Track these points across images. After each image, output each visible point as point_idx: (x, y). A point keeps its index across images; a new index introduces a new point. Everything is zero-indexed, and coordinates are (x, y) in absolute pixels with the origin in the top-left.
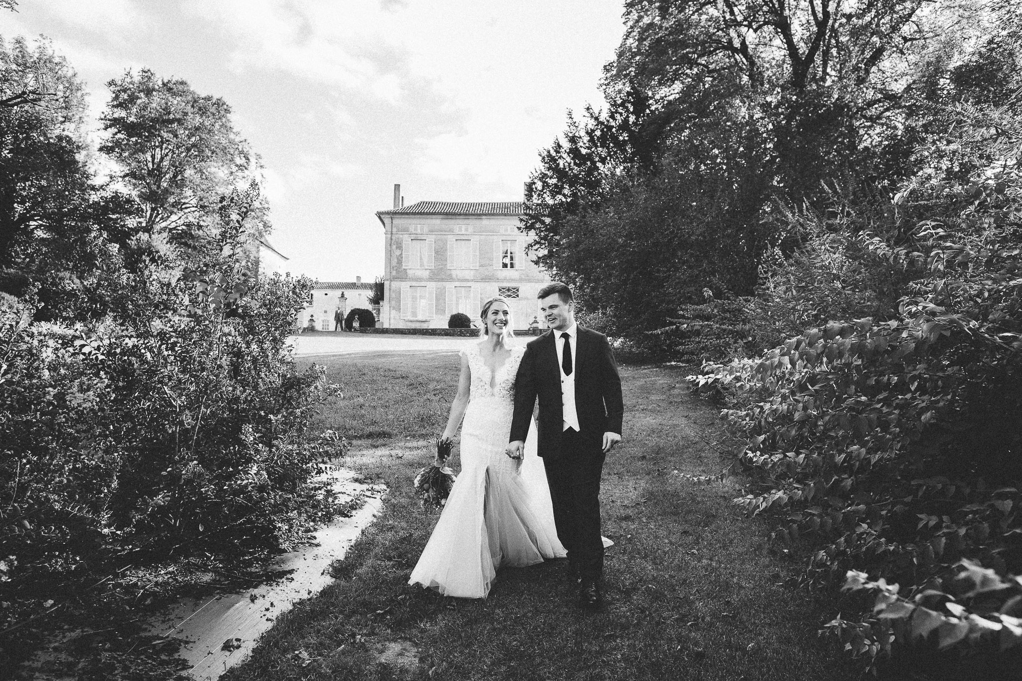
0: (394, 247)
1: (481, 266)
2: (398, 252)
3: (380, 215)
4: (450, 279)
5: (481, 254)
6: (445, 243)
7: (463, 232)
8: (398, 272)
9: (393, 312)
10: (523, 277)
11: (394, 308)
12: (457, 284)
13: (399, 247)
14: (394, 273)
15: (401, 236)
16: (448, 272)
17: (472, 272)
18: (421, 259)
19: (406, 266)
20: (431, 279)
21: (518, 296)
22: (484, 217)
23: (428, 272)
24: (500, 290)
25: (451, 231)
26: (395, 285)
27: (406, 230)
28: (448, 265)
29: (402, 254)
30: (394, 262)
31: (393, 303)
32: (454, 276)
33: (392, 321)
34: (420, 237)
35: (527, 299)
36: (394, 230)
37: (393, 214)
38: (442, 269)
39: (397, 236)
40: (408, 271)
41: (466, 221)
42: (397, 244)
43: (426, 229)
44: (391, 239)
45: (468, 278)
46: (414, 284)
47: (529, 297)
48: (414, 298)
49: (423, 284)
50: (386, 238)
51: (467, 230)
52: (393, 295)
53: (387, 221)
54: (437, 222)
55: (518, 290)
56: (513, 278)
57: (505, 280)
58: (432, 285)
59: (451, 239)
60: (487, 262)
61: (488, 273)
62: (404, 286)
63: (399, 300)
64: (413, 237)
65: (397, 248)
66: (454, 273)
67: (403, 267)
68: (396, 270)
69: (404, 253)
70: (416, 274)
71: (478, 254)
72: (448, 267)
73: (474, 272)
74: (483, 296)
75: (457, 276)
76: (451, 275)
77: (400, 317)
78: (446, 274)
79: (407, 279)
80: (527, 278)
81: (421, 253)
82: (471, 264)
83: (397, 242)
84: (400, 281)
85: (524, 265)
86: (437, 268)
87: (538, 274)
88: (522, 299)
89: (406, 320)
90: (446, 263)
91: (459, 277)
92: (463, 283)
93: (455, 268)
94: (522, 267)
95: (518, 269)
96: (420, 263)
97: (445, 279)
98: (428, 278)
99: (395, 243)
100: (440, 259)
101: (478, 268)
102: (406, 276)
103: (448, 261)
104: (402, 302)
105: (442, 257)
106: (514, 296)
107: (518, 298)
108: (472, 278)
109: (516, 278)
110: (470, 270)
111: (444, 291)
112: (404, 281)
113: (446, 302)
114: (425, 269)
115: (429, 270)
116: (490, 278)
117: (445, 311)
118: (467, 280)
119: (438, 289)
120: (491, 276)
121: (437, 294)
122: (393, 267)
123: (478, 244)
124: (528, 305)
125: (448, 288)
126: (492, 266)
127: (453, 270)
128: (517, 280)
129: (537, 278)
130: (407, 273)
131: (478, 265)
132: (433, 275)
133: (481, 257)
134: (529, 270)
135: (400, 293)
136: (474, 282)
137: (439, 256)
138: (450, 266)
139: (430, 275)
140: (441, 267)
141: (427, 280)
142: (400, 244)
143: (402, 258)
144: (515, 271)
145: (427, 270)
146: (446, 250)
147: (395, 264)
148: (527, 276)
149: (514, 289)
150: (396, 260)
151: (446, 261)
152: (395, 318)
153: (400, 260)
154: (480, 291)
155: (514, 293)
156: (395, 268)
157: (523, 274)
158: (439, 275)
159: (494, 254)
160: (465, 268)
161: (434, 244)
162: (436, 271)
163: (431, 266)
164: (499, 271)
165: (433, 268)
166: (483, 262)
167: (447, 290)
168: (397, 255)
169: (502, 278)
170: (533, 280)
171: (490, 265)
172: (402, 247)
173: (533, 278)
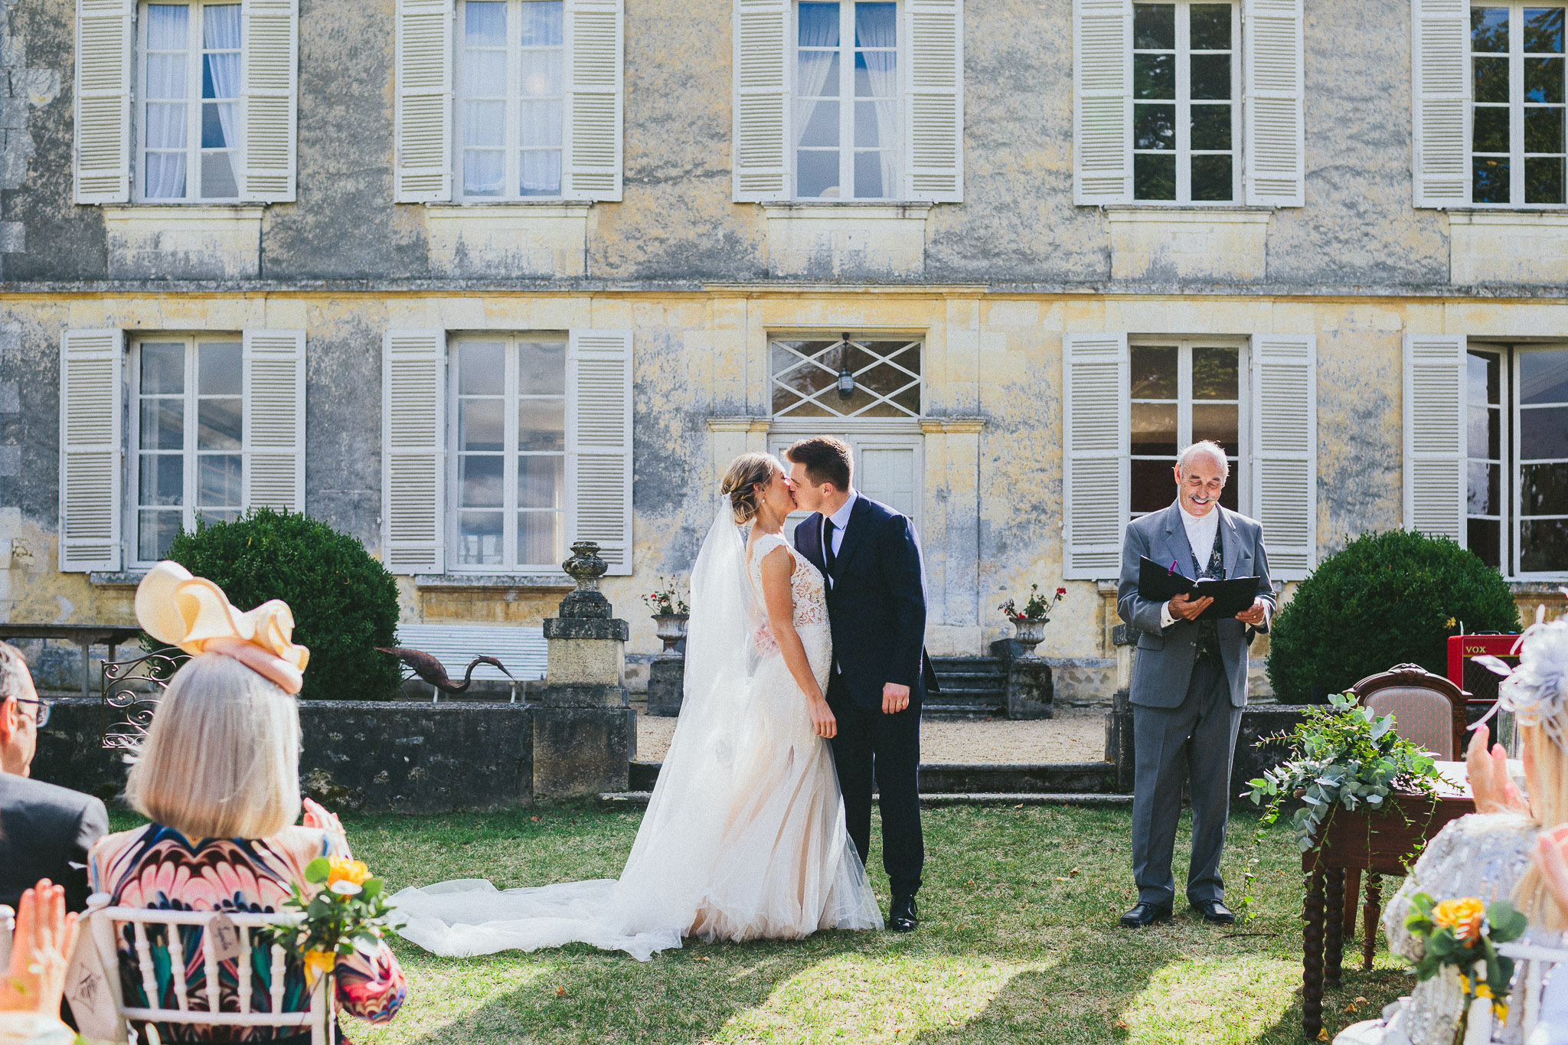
1: (641, 178)
2: (40, 88)
4: (413, 274)
5: (634, 88)
6: (378, 25)
8: (38, 228)
9: (9, 523)
10: (950, 255)
12: (469, 312)
13: (51, 49)
14: (13, 236)
16: (402, 228)
17: (579, 227)
19: (89, 185)
20: (272, 280)
21: (912, 400)
23: (251, 226)
26: (22, 321)
28: (399, 171)
29: (65, 98)
32: (441, 257)
35: (978, 418)
38: (352, 199)
40: (115, 224)
42: (36, 28)
45: (544, 264)
46: (151, 313)
47: (996, 405)
49: (218, 313)
55: (912, 360)
56: (876, 263)
57: (820, 278)
58: (285, 327)
60: (691, 153)
61: (691, 234)
62: (81, 329)
63: (40, 430)
65: (34, 53)
67: (79, 197)
68: (28, 217)
69: (79, 92)
70: (166, 246)
71: (618, 87)
72: (398, 183)
73: (593, 224)
74: (658, 402)
75: (461, 252)
76: (417, 250)
77: (54, 557)
78: (382, 238)
79: (104, 278)
80: (984, 264)
81: (208, 91)
82: (569, 167)
83: (33, 13)
84: (53, 292)
85: (958, 170)
86: (316, 196)
87: (1064, 235)
88: (944, 418)
89: (94, 579)
90: (382, 160)
91: (477, 261)
92: (510, 303)
93: (444, 195)
94: (946, 183)
95: (911, 196)
96: (206, 161)
97: (380, 277)
98: (253, 268)
99: (22, 20)
100: (339, 127)
101: (615, 195)
102: (95, 253)
103: (398, 142)
104: (65, 447)
105: (354, 117)
106: (886, 399)
107: (915, 418)
108: (575, 268)
109: (899, 269)
110: (561, 212)
111: (366, 370)
112: (84, 295)
113: (388, 449)
114: (234, 207)
115: (259, 214)
116: (708, 265)
117: (377, 512)
118: (535, 285)
119: (328, 349)
120: (711, 254)
121: (321, 388)
122: (8, 194)
123: (620, 18)
124: (987, 467)
125: (399, 345)
126: (724, 179)
127: (435, 212)
128: (905, 282)
129: (1057, 264)
130: (103, 233)
131: (617, 169)
132: (290, 246)
133: (645, 112)
134: (1000, 208)
135: (55, 383)
136: (583, 302)
137: (339, 110)
138: (412, 183)
139: (273, 248)
140: (350, 186)
141: (246, 285)
142: (57, 23)
143: (69, 125)
144: (891, 213)
145: (247, 213)
146: (384, 65)
147: (22, 171)
148: (986, 254)
149: (884, 348)
150: (27, 139)
151: (383, 142)
152: (26, 560)
153: (55, 143)
154: (628, 367)
155: (885, 379)
156: (19, 203)
157: (951, 237)
158: (331, 249)
159: (738, 89)
160: (524, 192)
161: (295, 19)
162: (310, 219)
163: (279, 183)
164: (773, 212)
165: (290, 196)
166: (654, 147)
167: (388, 356)
168: (32, 107)
169: (797, 264)
170: (1028, 279)
171: (710, 174)
172: (68, 49)
173: (1027, 269)
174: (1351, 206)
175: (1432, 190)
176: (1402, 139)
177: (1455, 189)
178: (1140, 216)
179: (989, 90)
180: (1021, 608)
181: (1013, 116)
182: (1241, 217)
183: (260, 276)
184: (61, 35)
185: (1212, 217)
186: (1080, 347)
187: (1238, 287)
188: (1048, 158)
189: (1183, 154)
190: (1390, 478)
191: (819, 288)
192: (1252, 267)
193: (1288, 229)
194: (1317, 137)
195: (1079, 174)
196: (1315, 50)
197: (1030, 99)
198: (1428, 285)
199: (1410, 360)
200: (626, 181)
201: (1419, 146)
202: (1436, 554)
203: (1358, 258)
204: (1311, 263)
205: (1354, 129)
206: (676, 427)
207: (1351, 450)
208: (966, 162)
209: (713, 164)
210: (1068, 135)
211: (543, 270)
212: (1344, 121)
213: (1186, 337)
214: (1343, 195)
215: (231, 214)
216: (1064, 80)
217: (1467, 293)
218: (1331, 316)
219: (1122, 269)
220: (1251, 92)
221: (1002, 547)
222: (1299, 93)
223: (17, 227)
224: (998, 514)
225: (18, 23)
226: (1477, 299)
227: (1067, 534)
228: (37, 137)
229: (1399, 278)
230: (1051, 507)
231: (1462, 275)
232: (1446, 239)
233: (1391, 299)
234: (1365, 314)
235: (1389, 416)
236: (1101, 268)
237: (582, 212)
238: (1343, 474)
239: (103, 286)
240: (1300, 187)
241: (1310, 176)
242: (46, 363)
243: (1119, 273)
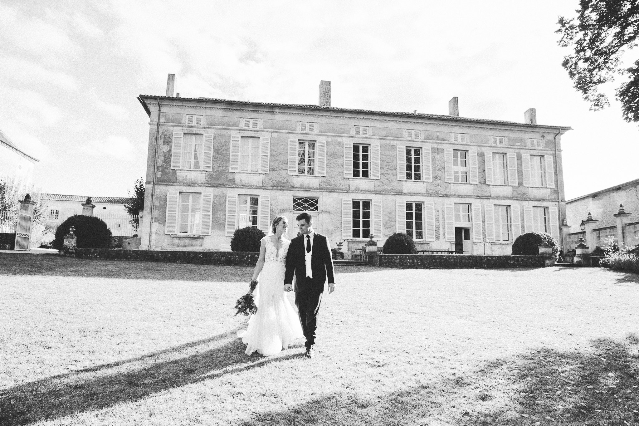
0: (161, 141)
1: (272, 170)
2: (165, 148)
3: (144, 100)
4: (232, 184)
5: (271, 155)
6: (228, 141)
7: (251, 127)
8: (164, 173)
9: (156, 225)
10: (322, 184)
11: (157, 220)
12: (242, 191)
13: (168, 142)
14: (159, 174)
15: (171, 128)
16: (230, 176)
17: (261, 178)
18: (196, 158)
19: (174, 166)
20: (207, 184)
21: (317, 208)
22: (277, 110)
23: (204, 175)
24: (295, 201)
25: (236, 125)
26: (160, 189)
27: (176, 121)
28: (231, 167)
29: (170, 150)
30: (160, 162)
31: (156, 213)
32: (237, 181)
33: (153, 237)
34: (195, 131)
35: (327, 212)
36: (162, 120)
37: (161, 100)
38: (221, 171)
39: (166, 128)
40: (178, 173)
41: (256, 115)
42: (165, 138)
43: (204, 121)
44: (158, 131)
45: (255, 184)
46: (184, 189)
47: (331, 210)
48: (185, 209)
49: (198, 189)
50: (151, 130)
51: (255, 125)
52: (157, 203)
53: (153, 108)
54: (217, 113)
55: (317, 202)
56: (311, 186)
57: (302, 188)
58: (209, 192)
59: (235, 135)
60: (281, 166)
61: (280, 180)
62: (172, 191)
63: (163, 209)
64: (186, 130)
65: (165, 143)
66: (237, 178)
67: (172, 168)
68: (162, 171)
69: (173, 150)
70: (188, 177)
71: (269, 154)
72: (230, 169)
73: (264, 177)
74: (274, 208)
75: (241, 181)
76: (233, 180)
77: (164, 232)
78: (227, 178)
79: (176, 182)
80: (328, 186)
81: (195, 150)
82: (260, 167)
83: (165, 136)
84: (167, 185)
85: (325, 171)
86: (215, 170)
87: (342, 182)
88: (322, 212)
89: (172, 236)
90: (227, 164)
91: (244, 183)
92: (249, 190)
93: (238, 171)
94: (323, 173)
95: (317, 175)
96: (195, 162)
97: (226, 184)
98: (204, 182)
99: (163, 137)
100: (220, 158)
101: (268, 173)
102: (174, 178)
103: (230, 162)
104: (167, 212)
105: (222, 157)
106: (312, 208)
107: (317, 211)
108: (261, 185)
109: (315, 187)
110: (259, 175)
111: (224, 200)
112: (172, 185)
113: (227, 214)
114: (201, 171)
115: (205, 172)
116: (283, 185)
117: (224, 225)
118: (254, 187)
119: (216, 196)
120: (284, 183)
121: (215, 203)
122: (158, 167)
123: (269, 144)
124: (329, 220)
125: (230, 196)
126: (286, 171)
127: (237, 174)
128: (316, 189)
129: (341, 187)
130: (176, 175)
131: (268, 168)
132: (210, 178)
133: (273, 159)
134: (332, 177)
135: (166, 201)
136: (262, 190)
137: (220, 156)
138: (233, 169)
139: (207, 179)
140: (221, 169)
141: (203, 185)
142: (169, 138)
143: (171, 155)
144: (314, 178)
145: (203, 172)
146: (228, 148)
147: (161, 163)
148: (329, 185)
149: (312, 200)
150: (163, 157)
151: (228, 161)
152: (158, 232)
153: (168, 158)
154: (270, 201)
155: (312, 205)
156: (161, 169)
157: (323, 182)
158: (218, 179)
159: (289, 156)
160: (251, 171)
161: (213, 140)
162: (214, 174)
163: (209, 167)
164: (294, 177)
165: (211, 170)
166: (275, 165)
167: (227, 198)
168: (164, 152)
169: (298, 185)
170: (336, 189)
171: (284, 170)
172: (171, 142)
173: (336, 188)
174: (387, 179)
175: (400, 177)
176: (395, 169)
177: (404, 177)
178: (354, 180)
179: (330, 158)
180: (338, 244)
181: (334, 163)
182: (370, 180)
183: (205, 183)
184: (170, 140)
185: (365, 180)
186: (345, 201)
187: (370, 192)
188: (340, 170)
189: (361, 169)
190: (394, 223)
191: (302, 189)
192: (372, 188)
193: (378, 183)
194: (382, 168)
195: (344, 172)
196: (382, 154)
197: (336, 160)
198: (400, 192)
199: (397, 205)
200: (270, 170)
201: (398, 170)
202: (400, 235)
203: (389, 188)
204: (381, 188)
205: (388, 167)
206: (277, 212)
207: (388, 219)
208: (326, 170)
209: (284, 168)
210: (343, 166)
211: (255, 185)
212: (386, 166)
213: (361, 200)
214: (386, 178)
215: (199, 172)
216: (342, 157)
217: (406, 194)
218: (384, 197)
219: (352, 188)
220: (372, 161)
221: (332, 234)
222: (379, 161)
223: (160, 173)
224: (331, 228)
225: (162, 137)
226: (407, 195)
227: (342, 232)
228: (164, 157)
229: (395, 191)
230: (340, 227)
231: (405, 191)
232: (402, 185)
233: (394, 194)
234: (390, 197)
235: (393, 213)
236: (348, 188)
237: (262, 175)
238: (387, 223)
239: (176, 184)
240: (380, 176)
241: (381, 174)
242: (164, 197)
243: (351, 189)
